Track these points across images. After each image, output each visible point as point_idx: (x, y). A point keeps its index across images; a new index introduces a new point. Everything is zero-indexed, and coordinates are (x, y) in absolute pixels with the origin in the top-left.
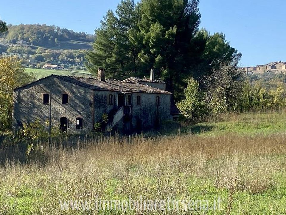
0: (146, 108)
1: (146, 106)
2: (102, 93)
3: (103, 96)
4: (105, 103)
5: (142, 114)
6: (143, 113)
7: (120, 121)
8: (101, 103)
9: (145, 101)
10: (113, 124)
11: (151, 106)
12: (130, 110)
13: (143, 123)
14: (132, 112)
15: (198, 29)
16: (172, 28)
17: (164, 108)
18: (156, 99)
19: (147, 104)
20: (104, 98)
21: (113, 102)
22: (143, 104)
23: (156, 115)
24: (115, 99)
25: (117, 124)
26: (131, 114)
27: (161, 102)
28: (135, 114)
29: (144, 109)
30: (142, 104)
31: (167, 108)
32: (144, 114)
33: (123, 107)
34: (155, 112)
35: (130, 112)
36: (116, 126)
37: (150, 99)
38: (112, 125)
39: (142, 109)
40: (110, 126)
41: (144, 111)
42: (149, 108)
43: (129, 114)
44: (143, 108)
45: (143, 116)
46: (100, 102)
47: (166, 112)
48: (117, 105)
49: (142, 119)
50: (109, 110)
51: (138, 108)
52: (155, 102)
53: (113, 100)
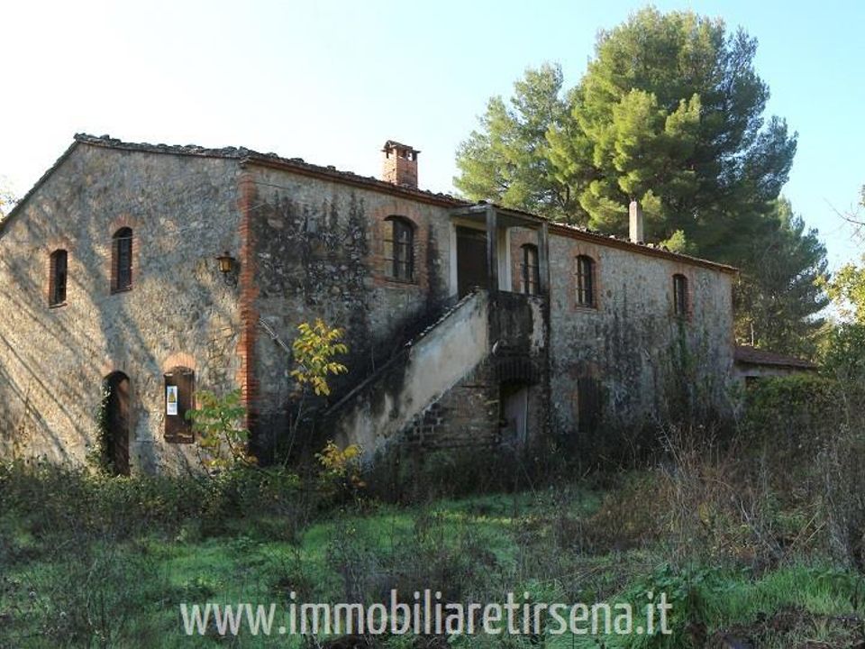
0: (629, 327)
1: (625, 316)
2: (330, 199)
3: (334, 215)
4: (352, 266)
5: (607, 355)
6: (611, 351)
7: (462, 384)
8: (316, 259)
9: (620, 288)
10: (402, 409)
11: (652, 317)
12: (531, 322)
13: (613, 402)
14: (547, 338)
15: (763, 119)
16: (687, 103)
17: (706, 333)
18: (672, 285)
19: (629, 307)
20: (349, 232)
21: (421, 268)
22: (610, 301)
23: (675, 365)
24: (432, 253)
25: (438, 410)
26: (542, 345)
27: (694, 305)
28: (570, 352)
29: (616, 329)
30: (604, 301)
31: (720, 336)
32: (617, 357)
33: (483, 294)
34: (671, 349)
35: (537, 336)
36: (429, 418)
37: (643, 283)
38: (395, 414)
39: (606, 326)
40: (385, 418)
41: (616, 339)
42: (639, 329)
43: (529, 342)
44: (611, 327)
45: (613, 363)
46: (309, 257)
47: (716, 352)
48: (446, 292)
49: (611, 384)
50: (389, 318)
51: (582, 319)
52: (667, 297)
53: (416, 251)
